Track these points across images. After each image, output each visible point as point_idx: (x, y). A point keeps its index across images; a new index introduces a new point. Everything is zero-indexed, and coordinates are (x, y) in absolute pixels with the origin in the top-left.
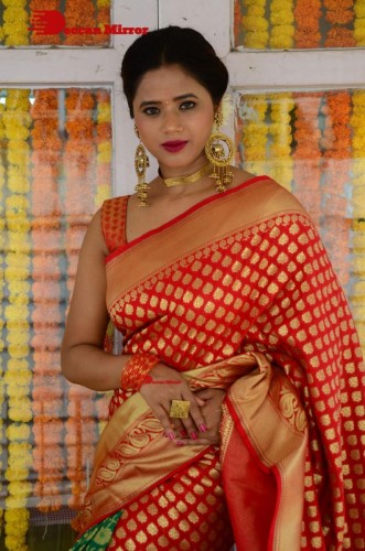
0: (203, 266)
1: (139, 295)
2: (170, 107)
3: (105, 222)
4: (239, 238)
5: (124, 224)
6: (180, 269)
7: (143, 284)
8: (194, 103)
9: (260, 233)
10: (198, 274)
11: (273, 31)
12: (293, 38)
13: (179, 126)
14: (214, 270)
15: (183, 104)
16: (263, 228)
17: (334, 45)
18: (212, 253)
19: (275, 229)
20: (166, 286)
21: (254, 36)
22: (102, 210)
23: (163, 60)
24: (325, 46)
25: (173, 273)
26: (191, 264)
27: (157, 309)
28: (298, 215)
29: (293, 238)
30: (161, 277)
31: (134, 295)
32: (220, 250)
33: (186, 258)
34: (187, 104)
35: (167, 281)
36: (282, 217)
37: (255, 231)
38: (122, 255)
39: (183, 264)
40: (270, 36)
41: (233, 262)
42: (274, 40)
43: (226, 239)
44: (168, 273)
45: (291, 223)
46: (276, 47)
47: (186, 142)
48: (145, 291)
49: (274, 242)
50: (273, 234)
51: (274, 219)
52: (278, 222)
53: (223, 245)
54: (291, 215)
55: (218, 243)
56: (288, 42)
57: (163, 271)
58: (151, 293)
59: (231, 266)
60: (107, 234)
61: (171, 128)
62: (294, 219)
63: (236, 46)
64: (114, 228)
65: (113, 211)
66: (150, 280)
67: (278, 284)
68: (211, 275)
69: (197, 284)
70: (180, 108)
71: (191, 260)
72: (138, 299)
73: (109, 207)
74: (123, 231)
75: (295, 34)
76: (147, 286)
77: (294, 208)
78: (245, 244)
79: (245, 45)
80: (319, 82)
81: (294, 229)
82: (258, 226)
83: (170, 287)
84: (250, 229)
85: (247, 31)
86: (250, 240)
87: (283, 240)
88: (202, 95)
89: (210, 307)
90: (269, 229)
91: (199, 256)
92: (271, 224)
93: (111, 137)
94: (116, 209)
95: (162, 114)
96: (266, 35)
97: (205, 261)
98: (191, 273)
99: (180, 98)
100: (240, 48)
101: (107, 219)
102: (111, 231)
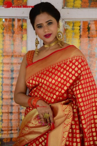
0: (53, 70)
1: (34, 77)
2: (45, 24)
3: (28, 57)
4: (63, 62)
5: (33, 57)
6: (46, 70)
7: (35, 74)
8: (52, 23)
9: (70, 61)
10: (51, 72)
11: (75, 2)
12: (81, 5)
13: (48, 29)
14: (55, 71)
15: (49, 23)
16: (71, 60)
17: (93, 7)
18: (55, 66)
19: (74, 60)
20: (42, 75)
21: (69, 4)
22: (27, 53)
23: (41, 11)
24: (90, 7)
25: (44, 71)
26: (49, 69)
27: (38, 81)
28: (81, 57)
29: (80, 63)
30: (41, 72)
31: (33, 77)
32: (58, 65)
33: (48, 67)
34: (50, 23)
35: (42, 73)
36: (77, 57)
37: (68, 60)
38: (31, 66)
39: (47, 69)
40: (74, 4)
41: (61, 69)
42: (75, 5)
43: (60, 62)
44: (43, 71)
45: (79, 59)
46: (76, 7)
47: (51, 34)
48: (36, 76)
49: (74, 64)
50: (74, 61)
51: (74, 57)
52: (75, 58)
53: (59, 64)
54: (79, 57)
55: (57, 63)
56: (79, 6)
57: (41, 71)
58: (37, 77)
59: (60, 70)
60: (28, 60)
61: (46, 31)
62: (80, 58)
63: (64, 7)
64: (30, 59)
65: (30, 54)
66: (37, 73)
67: (75, 76)
68: (54, 72)
69: (50, 74)
70: (48, 24)
71: (49, 68)
72: (34, 78)
73: (29, 53)
74: (32, 59)
75: (82, 3)
76: (37, 75)
77: (80, 54)
78: (65, 64)
79: (67, 6)
80: (88, 18)
81: (80, 61)
82: (69, 59)
83: (43, 75)
84: (67, 60)
85: (67, 2)
86: (67, 63)
87: (77, 63)
88: (54, 20)
89: (54, 81)
90: (72, 60)
91: (52, 67)
92: (73, 59)
93: (27, 33)
94: (31, 53)
95: (43, 27)
96: (73, 3)
97: (53, 68)
98: (49, 71)
99: (47, 22)
100: (65, 7)
101: (28, 56)
102: (29, 59)
